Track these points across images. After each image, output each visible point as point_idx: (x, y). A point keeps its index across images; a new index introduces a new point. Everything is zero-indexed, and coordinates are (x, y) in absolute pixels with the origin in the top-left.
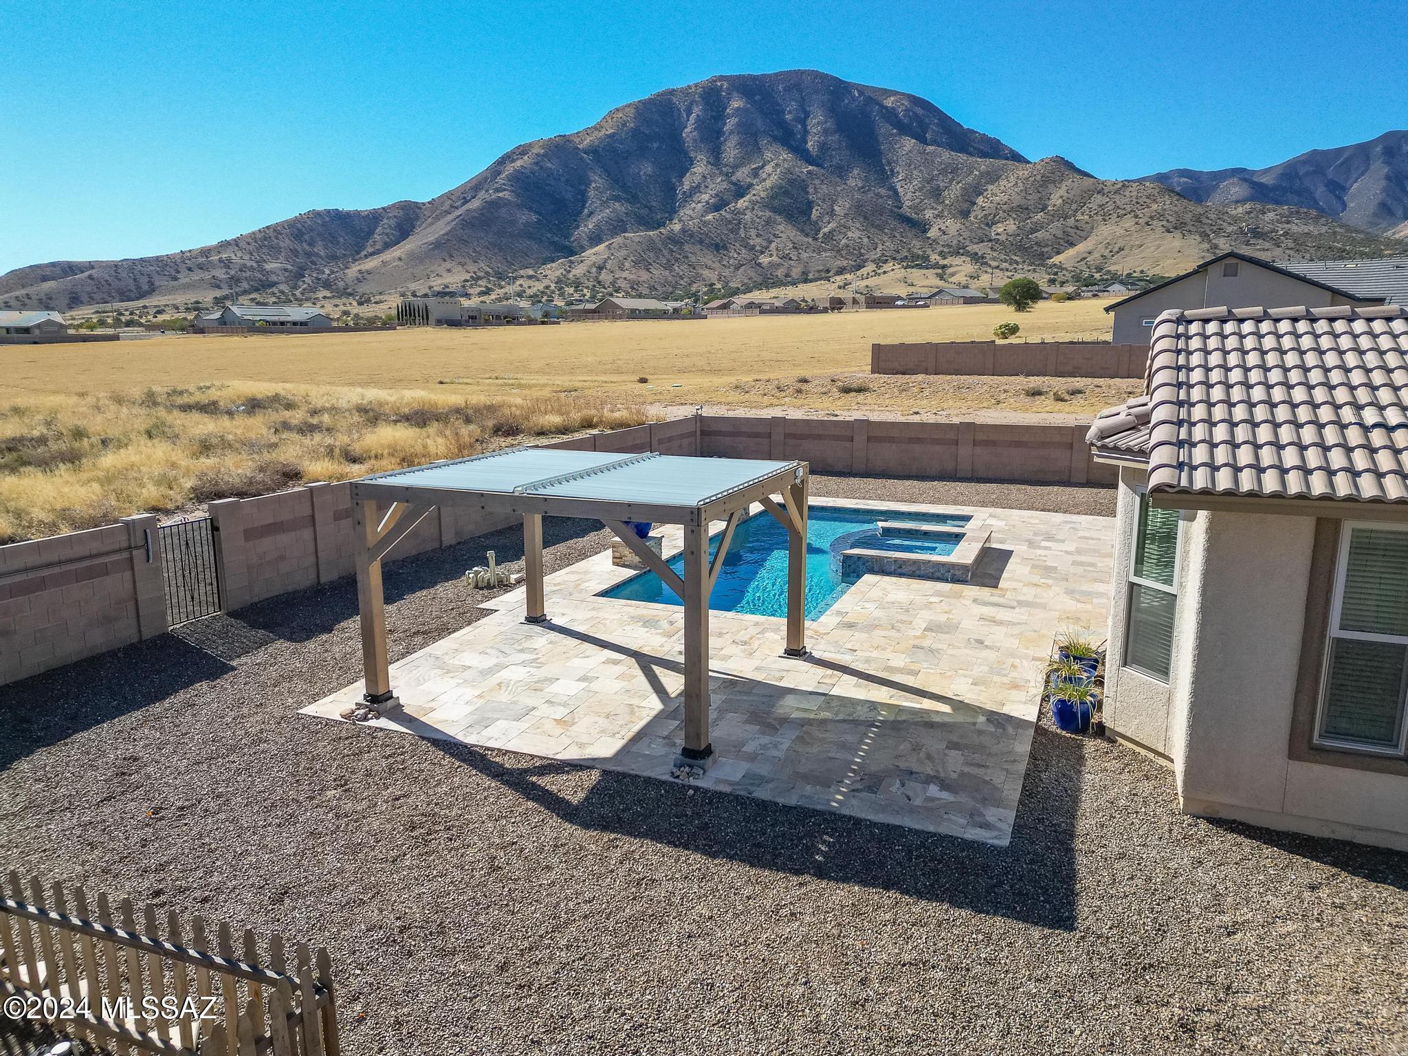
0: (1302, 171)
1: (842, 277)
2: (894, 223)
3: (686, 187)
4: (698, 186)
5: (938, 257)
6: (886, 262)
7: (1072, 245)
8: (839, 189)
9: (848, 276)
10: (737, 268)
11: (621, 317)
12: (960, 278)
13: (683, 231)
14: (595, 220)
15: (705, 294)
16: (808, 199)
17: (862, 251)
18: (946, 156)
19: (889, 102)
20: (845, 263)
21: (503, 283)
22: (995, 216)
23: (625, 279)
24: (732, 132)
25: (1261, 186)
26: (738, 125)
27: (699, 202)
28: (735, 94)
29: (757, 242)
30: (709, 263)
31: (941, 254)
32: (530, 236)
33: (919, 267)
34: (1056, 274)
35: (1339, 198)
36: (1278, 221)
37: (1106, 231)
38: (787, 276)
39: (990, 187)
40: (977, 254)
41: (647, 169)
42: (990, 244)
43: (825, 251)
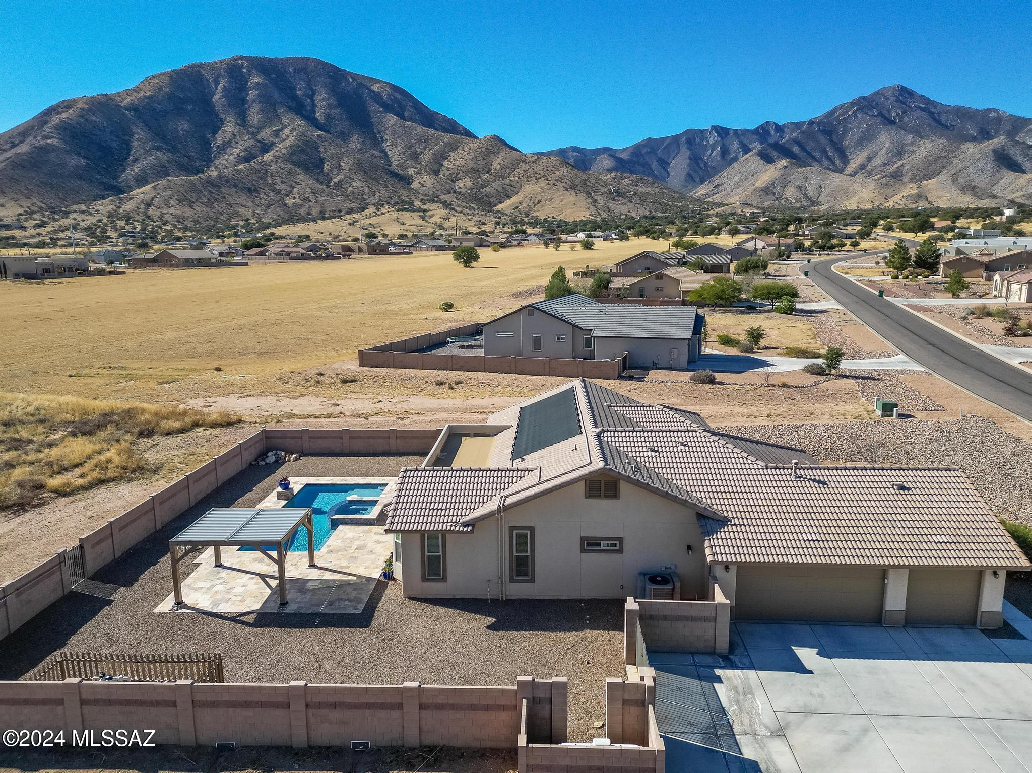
0: (643, 152)
1: (351, 216)
2: (386, 177)
3: (219, 142)
4: (230, 142)
5: (419, 203)
6: (383, 205)
7: (509, 197)
8: (343, 150)
9: (355, 215)
10: (268, 207)
11: (177, 266)
12: (436, 219)
13: (220, 177)
14: (140, 165)
15: (242, 227)
16: (320, 157)
17: (365, 197)
18: (420, 130)
19: (376, 87)
20: (352, 205)
21: (57, 217)
22: (457, 175)
23: (172, 214)
24: (254, 101)
25: (619, 161)
26: (259, 95)
27: (232, 154)
28: (254, 72)
29: (282, 187)
30: (244, 203)
31: (422, 201)
32: (80, 177)
33: (407, 210)
34: (500, 218)
35: (665, 169)
36: (631, 184)
37: (530, 189)
38: (308, 214)
39: (452, 154)
40: (446, 202)
41: (183, 126)
42: (455, 195)
43: (337, 196)
